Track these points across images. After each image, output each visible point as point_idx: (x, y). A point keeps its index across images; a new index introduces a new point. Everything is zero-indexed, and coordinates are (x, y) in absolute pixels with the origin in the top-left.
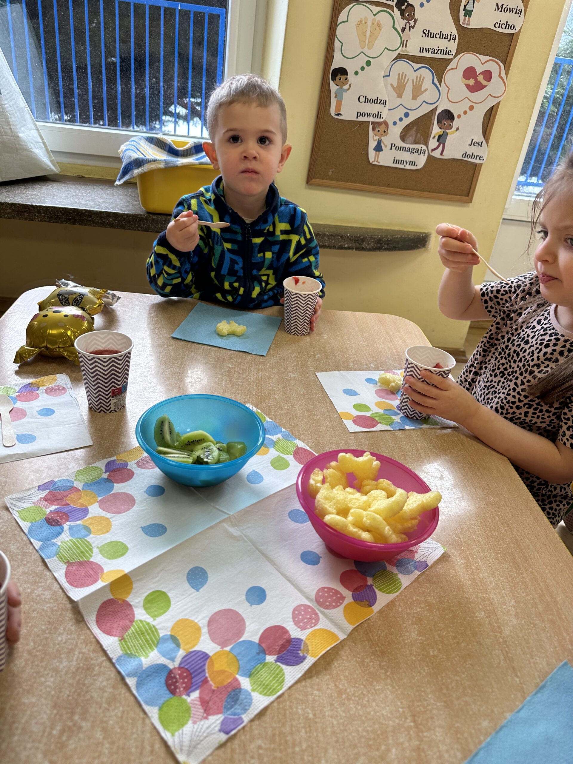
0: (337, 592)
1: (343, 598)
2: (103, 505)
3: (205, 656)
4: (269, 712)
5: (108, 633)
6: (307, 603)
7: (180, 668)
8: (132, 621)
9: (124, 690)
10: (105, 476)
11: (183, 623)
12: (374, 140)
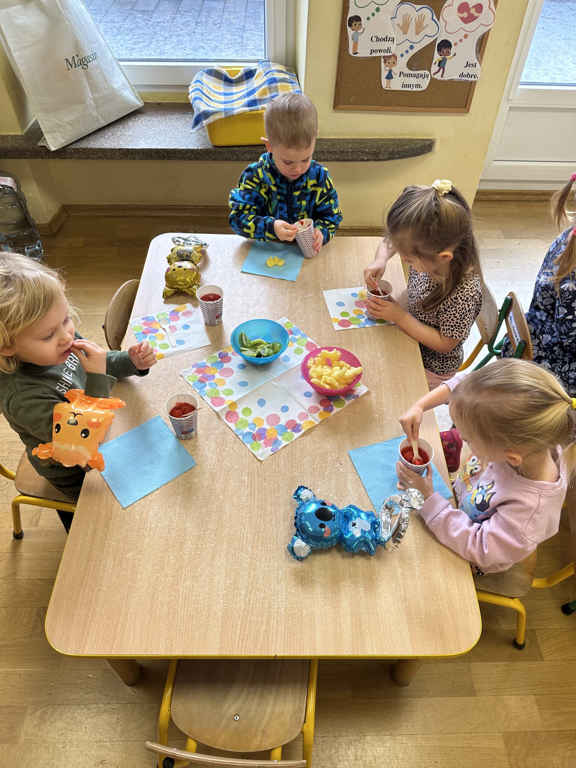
0: (317, 407)
1: (319, 410)
2: (220, 373)
3: (266, 430)
4: (288, 447)
5: (230, 422)
6: (304, 411)
7: (256, 433)
8: (238, 418)
9: (238, 439)
10: (219, 360)
11: (257, 419)
12: (386, 71)
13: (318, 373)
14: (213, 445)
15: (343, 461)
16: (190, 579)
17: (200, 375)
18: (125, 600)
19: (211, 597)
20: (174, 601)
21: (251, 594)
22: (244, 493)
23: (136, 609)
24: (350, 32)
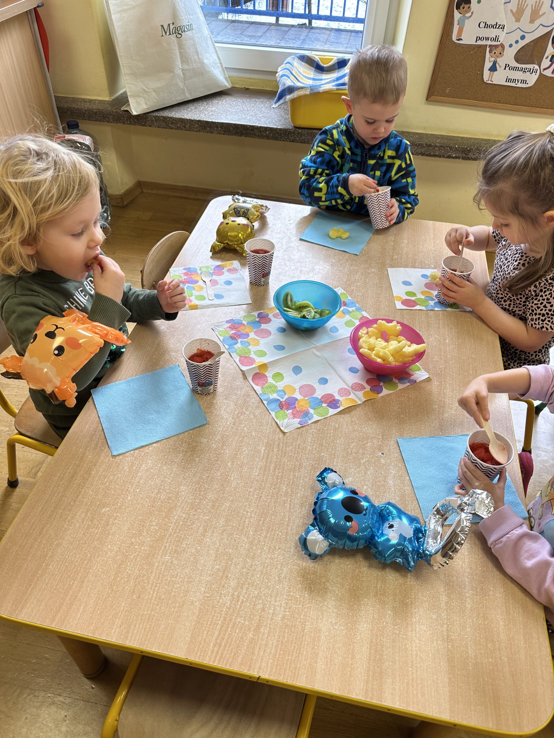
0: (362, 385)
1: (365, 388)
2: (255, 333)
3: (297, 399)
4: (319, 423)
5: (257, 385)
6: (347, 387)
7: (285, 401)
8: (267, 382)
9: (262, 405)
10: (257, 319)
11: (289, 387)
12: (490, 62)
13: (370, 344)
14: (232, 406)
15: (385, 451)
16: (170, 553)
17: (233, 332)
18: (85, 562)
19: (191, 582)
20: (144, 575)
21: (242, 588)
22: (258, 465)
23: (96, 577)
24: (457, 15)
